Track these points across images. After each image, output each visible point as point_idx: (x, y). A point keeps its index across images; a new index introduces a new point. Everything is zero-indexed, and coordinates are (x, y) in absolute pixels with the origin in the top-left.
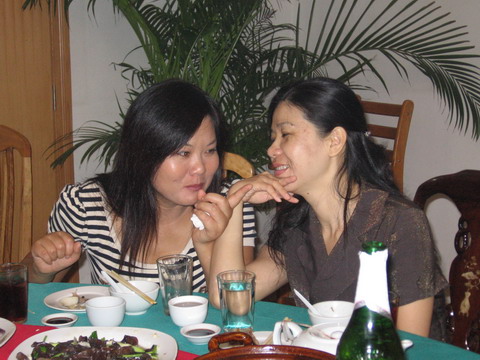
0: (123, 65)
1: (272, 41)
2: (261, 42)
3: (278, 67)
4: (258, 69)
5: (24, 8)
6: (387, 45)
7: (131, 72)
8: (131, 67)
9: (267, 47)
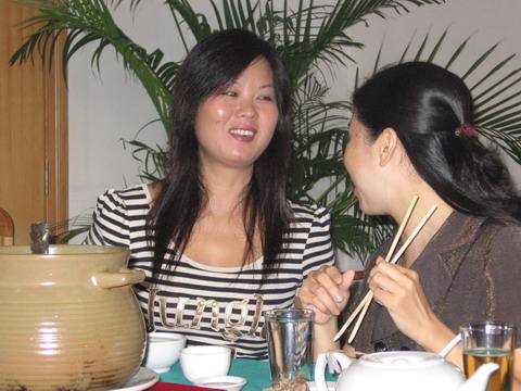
0: (134, 143)
1: (324, 120)
2: (310, 121)
3: (331, 151)
4: (305, 154)
5: (13, 61)
6: (488, 124)
7: (145, 152)
8: (145, 147)
9: (318, 128)
